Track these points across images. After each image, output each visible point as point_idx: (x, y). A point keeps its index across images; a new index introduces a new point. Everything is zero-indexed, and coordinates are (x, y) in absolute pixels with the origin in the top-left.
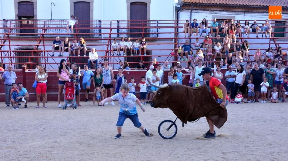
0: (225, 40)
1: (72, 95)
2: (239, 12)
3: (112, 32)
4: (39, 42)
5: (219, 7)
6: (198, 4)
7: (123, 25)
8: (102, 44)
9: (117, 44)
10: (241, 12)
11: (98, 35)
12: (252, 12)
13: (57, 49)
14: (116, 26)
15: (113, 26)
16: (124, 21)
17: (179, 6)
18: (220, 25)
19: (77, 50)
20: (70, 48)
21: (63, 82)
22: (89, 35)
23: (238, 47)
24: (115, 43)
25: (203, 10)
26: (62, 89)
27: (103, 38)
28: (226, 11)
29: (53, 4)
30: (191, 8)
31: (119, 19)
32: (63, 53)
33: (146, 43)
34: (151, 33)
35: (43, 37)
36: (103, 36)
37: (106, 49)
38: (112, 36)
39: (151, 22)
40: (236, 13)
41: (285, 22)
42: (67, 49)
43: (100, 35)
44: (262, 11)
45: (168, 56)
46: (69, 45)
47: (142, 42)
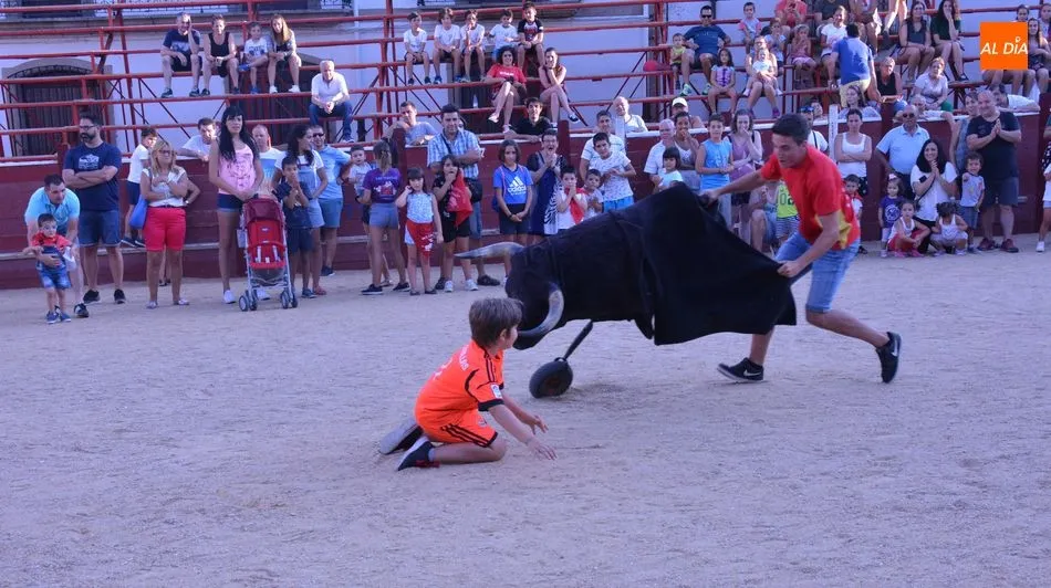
1: (275, 251)
4: (106, 38)
8: (357, 37)
9: (423, 34)
11: (340, 1)
19: (262, 68)
20: (235, 61)
21: (233, 202)
22: (304, 6)
23: (918, 27)
27: (360, 11)
32: (207, 81)
33: (541, 28)
35: (119, 19)
36: (358, 4)
37: (379, 60)
38: (399, 4)
42: (225, 62)
43: (347, 1)
45: (629, 77)
46: (233, 47)
47: (525, 21)
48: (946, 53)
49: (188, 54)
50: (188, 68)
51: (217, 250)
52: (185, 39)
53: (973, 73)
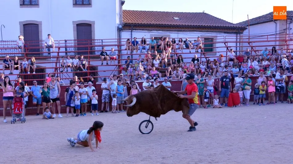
0: (163, 56)
1: (21, 110)
2: (173, 31)
3: (60, 51)
5: (156, 27)
6: (137, 25)
7: (70, 45)
8: (51, 61)
10: (175, 31)
11: (47, 54)
12: (184, 31)
14: (64, 45)
15: (61, 45)
16: (71, 40)
17: (121, 27)
18: (157, 42)
20: (20, 66)
22: (39, 54)
23: (174, 61)
25: (142, 30)
27: (52, 56)
28: (162, 30)
29: (3, 26)
30: (131, 28)
31: (66, 39)
32: (13, 71)
34: (96, 51)
37: (55, 66)
38: (60, 54)
39: (96, 41)
40: (171, 32)
41: (212, 39)
42: (17, 67)
43: (49, 53)
44: (193, 30)
45: (113, 71)
46: (19, 63)
49: (9, 65)
50: (9, 68)
51: (3, 110)
52: (8, 61)
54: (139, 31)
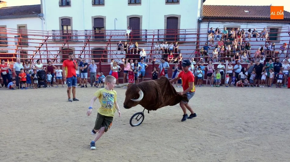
0: (234, 43)
1: (132, 80)
2: (243, 22)
3: (154, 38)
4: (108, 44)
5: (229, 19)
6: (214, 18)
7: (162, 33)
8: (147, 45)
9: (158, 45)
10: (245, 22)
12: (253, 22)
13: (119, 49)
14: (157, 33)
15: (155, 33)
16: (162, 30)
17: (201, 19)
19: (132, 50)
20: (128, 49)
21: (127, 71)
22: (139, 40)
23: (243, 48)
24: (157, 45)
25: (218, 22)
26: (126, 76)
27: (148, 41)
28: (234, 22)
29: (116, 19)
30: (209, 20)
31: (159, 29)
32: (123, 51)
33: (178, 45)
34: (181, 38)
35: (110, 41)
36: (148, 40)
37: (151, 49)
38: (154, 40)
39: (181, 31)
40: (241, 23)
41: (278, 29)
42: (126, 49)
43: (146, 39)
44: (260, 21)
45: (192, 54)
46: (127, 47)
47: (175, 44)
48: (247, 52)
51: (123, 79)
53: (253, 56)
54: (214, 22)
